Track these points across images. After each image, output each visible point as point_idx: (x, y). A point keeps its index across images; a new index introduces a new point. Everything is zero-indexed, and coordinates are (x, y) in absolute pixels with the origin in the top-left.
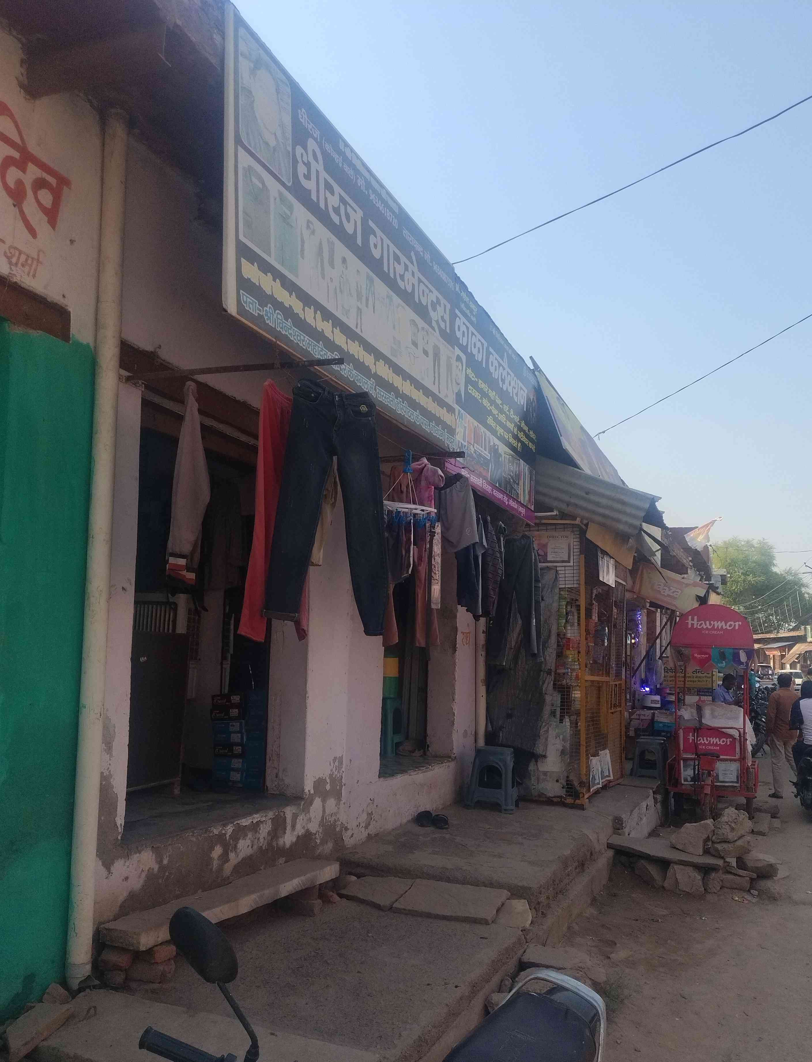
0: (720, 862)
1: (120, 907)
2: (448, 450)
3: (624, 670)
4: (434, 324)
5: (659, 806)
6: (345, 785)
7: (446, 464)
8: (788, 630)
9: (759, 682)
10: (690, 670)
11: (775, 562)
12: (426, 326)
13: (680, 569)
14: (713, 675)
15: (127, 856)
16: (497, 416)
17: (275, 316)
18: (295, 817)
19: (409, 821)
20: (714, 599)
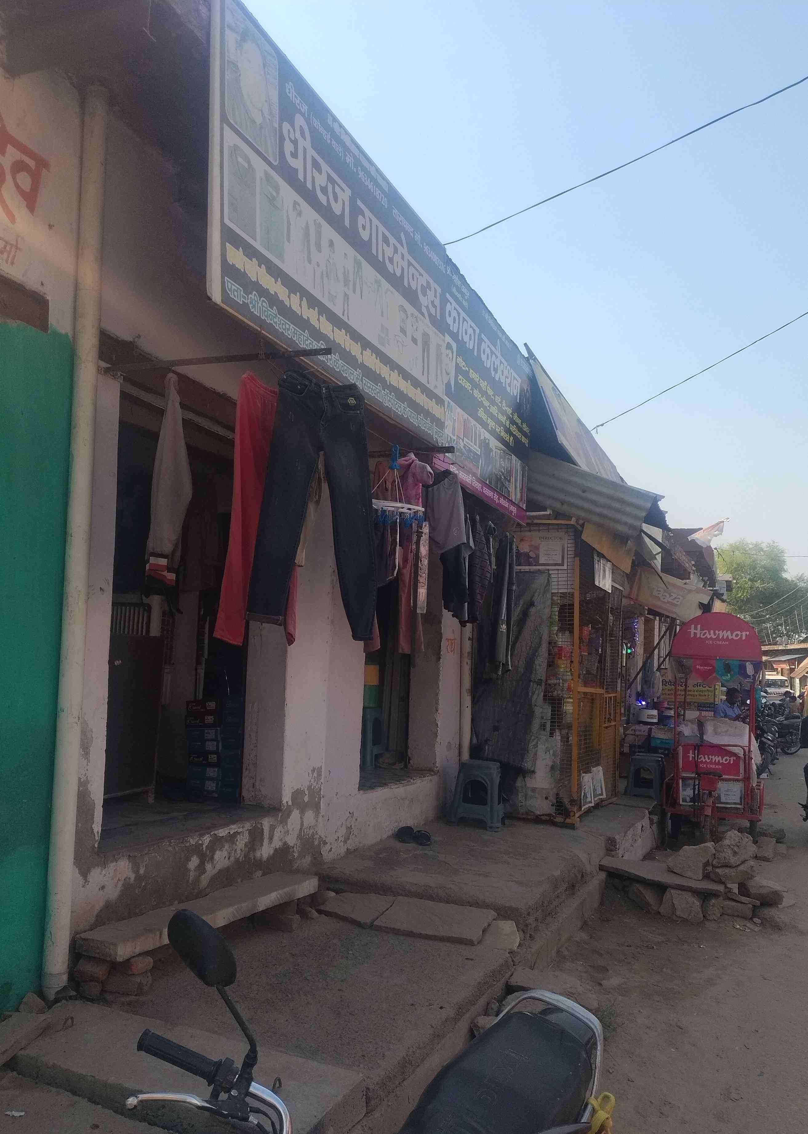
0: (721, 888)
1: (97, 916)
2: (436, 445)
3: (619, 681)
4: (424, 310)
5: (655, 827)
6: (323, 797)
7: (435, 460)
8: (799, 641)
9: (765, 697)
10: (691, 682)
11: (785, 567)
12: (417, 313)
13: (683, 574)
14: (715, 689)
15: (104, 865)
16: (488, 408)
17: (260, 305)
18: (272, 828)
19: (389, 837)
20: (718, 607)
